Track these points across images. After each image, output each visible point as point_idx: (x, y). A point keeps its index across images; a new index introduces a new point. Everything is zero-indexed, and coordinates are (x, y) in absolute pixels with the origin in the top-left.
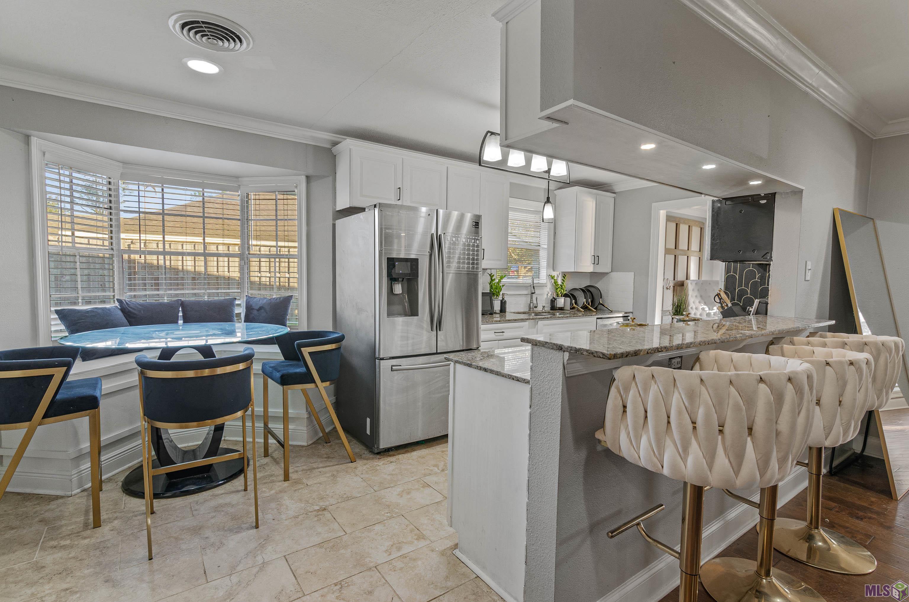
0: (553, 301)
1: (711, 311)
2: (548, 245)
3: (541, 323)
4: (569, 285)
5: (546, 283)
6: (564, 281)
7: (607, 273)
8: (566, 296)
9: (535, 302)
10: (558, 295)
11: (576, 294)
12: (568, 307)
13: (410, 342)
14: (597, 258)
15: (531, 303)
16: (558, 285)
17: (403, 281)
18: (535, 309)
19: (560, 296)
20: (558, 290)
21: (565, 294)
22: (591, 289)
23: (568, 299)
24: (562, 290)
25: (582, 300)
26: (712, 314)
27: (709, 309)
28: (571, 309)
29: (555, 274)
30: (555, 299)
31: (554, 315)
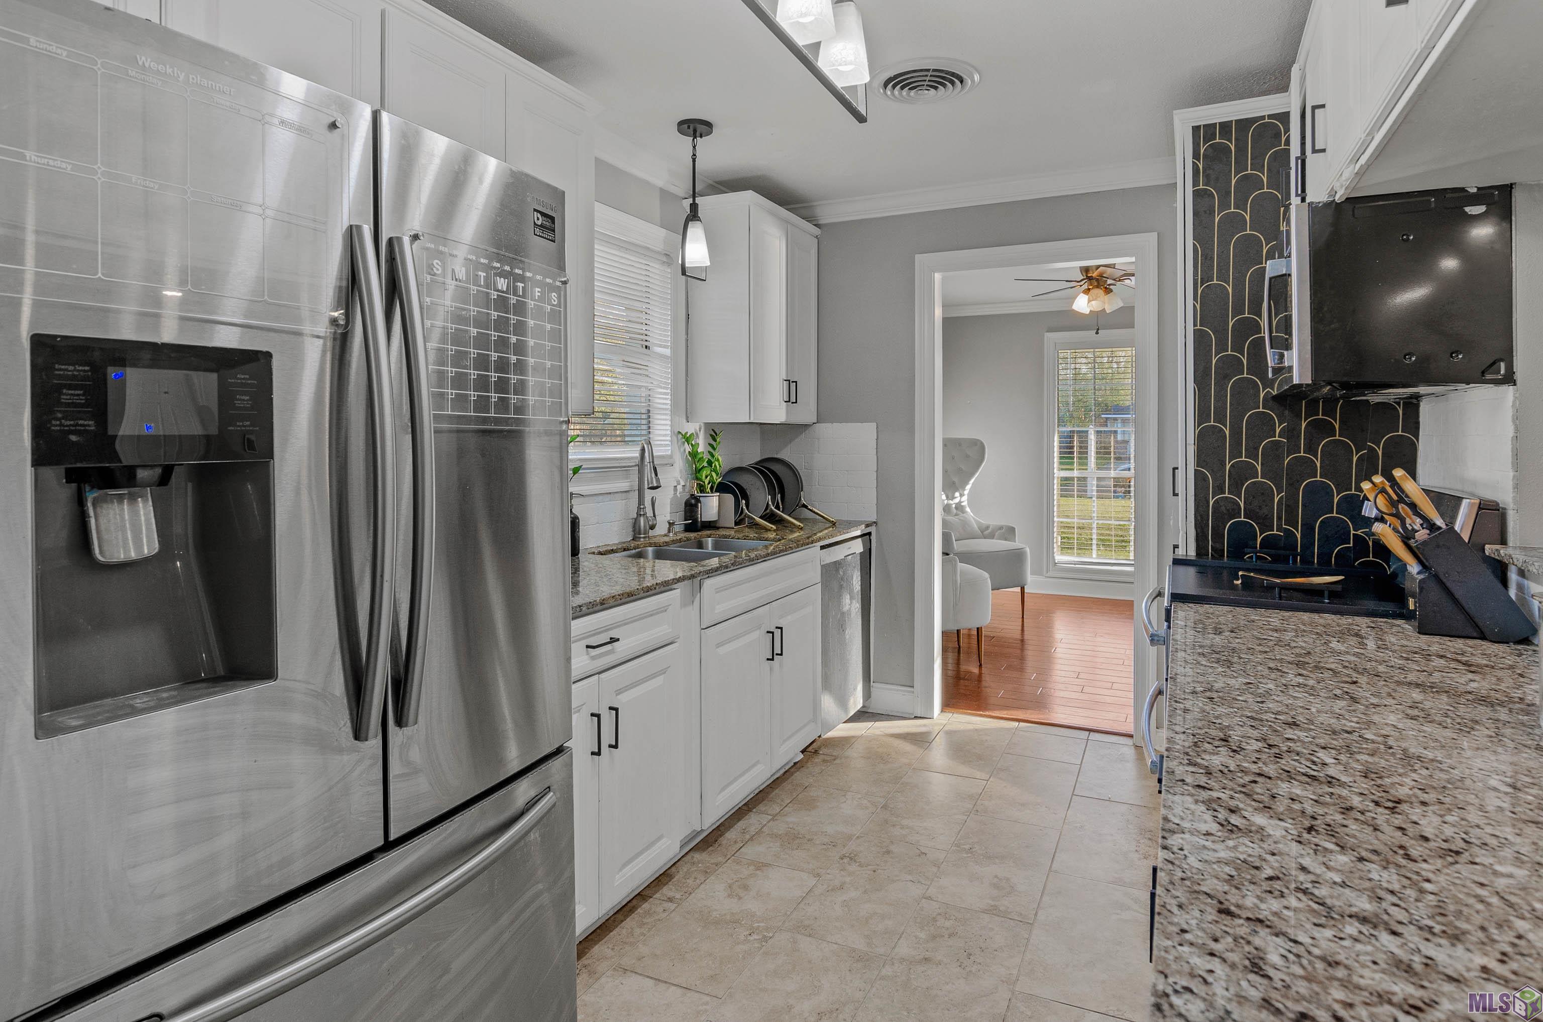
0: (691, 506)
1: (951, 502)
2: (674, 349)
3: (710, 584)
4: (724, 460)
5: (671, 457)
6: (714, 449)
7: (806, 426)
8: (722, 488)
9: (650, 513)
10: (702, 489)
11: (746, 481)
12: (730, 518)
13: (227, 839)
14: (793, 385)
15: (639, 515)
16: (701, 459)
17: (164, 479)
18: (651, 533)
19: (708, 490)
20: (704, 473)
21: (720, 483)
22: (776, 467)
23: (729, 498)
24: (714, 474)
25: (761, 497)
26: (954, 506)
27: (947, 498)
28: (736, 524)
29: (690, 428)
30: (698, 500)
31: (700, 545)
